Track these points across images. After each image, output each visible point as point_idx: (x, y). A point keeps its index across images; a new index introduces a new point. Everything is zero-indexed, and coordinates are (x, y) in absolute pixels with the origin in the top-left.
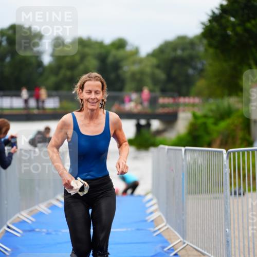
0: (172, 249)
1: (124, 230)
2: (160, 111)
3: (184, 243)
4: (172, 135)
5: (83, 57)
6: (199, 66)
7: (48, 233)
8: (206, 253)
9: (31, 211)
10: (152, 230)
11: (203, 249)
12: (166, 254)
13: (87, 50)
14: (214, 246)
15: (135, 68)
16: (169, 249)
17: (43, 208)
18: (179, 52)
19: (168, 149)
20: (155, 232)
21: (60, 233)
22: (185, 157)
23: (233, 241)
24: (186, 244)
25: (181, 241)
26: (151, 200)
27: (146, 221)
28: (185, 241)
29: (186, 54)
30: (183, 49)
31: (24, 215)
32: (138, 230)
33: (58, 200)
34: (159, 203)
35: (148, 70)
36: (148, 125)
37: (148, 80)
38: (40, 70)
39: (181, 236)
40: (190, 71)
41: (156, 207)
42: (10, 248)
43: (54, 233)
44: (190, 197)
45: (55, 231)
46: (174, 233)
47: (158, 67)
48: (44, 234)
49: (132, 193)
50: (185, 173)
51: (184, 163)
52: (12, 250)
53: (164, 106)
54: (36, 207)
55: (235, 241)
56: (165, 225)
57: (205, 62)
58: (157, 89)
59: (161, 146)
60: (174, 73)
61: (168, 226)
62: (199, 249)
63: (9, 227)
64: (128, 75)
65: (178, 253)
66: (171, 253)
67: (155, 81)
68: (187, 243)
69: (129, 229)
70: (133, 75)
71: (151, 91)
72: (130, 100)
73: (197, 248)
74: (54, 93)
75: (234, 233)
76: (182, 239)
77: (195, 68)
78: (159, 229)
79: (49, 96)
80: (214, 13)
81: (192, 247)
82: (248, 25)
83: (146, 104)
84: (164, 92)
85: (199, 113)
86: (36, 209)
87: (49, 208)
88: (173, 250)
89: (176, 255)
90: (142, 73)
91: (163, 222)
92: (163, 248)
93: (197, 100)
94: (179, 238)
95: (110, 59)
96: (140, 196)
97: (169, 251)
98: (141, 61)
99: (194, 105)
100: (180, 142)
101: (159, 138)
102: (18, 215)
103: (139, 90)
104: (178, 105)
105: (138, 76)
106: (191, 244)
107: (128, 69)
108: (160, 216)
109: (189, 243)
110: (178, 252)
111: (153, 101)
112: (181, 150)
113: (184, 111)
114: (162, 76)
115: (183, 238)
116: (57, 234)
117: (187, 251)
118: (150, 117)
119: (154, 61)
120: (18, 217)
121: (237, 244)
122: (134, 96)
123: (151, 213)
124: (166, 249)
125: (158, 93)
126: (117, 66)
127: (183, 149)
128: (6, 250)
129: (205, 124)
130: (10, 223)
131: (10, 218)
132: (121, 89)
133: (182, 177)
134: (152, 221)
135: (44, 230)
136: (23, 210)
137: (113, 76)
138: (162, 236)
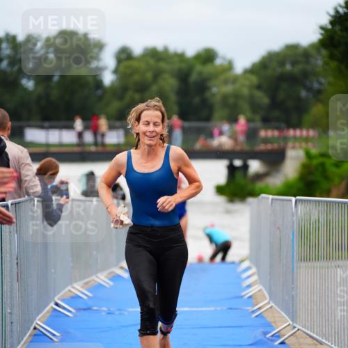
0: (277, 336)
1: (213, 309)
2: (262, 147)
3: (295, 327)
4: (276, 181)
5: (157, 75)
6: (316, 86)
7: (109, 313)
8: (324, 341)
9: (86, 283)
10: (251, 309)
11: (319, 336)
12: (270, 342)
13: (163, 65)
14: (335, 332)
15: (228, 89)
16: (273, 336)
17: (102, 278)
18: (288, 67)
19: (272, 199)
20: (253, 312)
21: (126, 313)
22: (297, 211)
24: (296, 329)
25: (289, 325)
26: (249, 268)
27: (241, 297)
28: (295, 325)
29: (298, 69)
30: (294, 63)
31: (78, 288)
32: (231, 309)
33: (122, 268)
34: (259, 273)
36: (245, 167)
37: (245, 106)
38: (99, 92)
39: (290, 318)
40: (303, 93)
41: (255, 278)
42: (58, 332)
43: (117, 313)
44: (303, 264)
45: (120, 310)
46: (280, 314)
47: (259, 87)
48: (103, 313)
49: (223, 259)
50: (295, 233)
51: (295, 218)
52: (62, 335)
53: (266, 141)
54: (94, 277)
56: (269, 303)
57: (323, 80)
58: (258, 118)
59: (263, 195)
60: (281, 95)
61: (272, 304)
62: (315, 336)
63: (57, 304)
64: (218, 99)
65: (286, 341)
66: (276, 341)
67: (255, 107)
68: (298, 327)
69: (219, 309)
70: (225, 98)
71: (249, 120)
72: (221, 133)
73: (311, 334)
74: (118, 124)
76: (291, 323)
77: (309, 89)
78: (260, 308)
79: (111, 128)
80: (337, 12)
81: (304, 332)
83: (241, 138)
84: (267, 121)
85: (314, 151)
86: (94, 280)
87: (110, 279)
88: (279, 337)
89: (283, 343)
90: (237, 96)
91: (266, 299)
92: (265, 333)
93: (311, 133)
94: (287, 321)
95: (194, 77)
96: (233, 263)
97: (274, 338)
98: (235, 79)
99: (307, 140)
100: (289, 190)
101: (260, 185)
102: (69, 288)
103: (233, 120)
104: (286, 139)
105: (231, 100)
106: (303, 329)
107: (218, 90)
108: (260, 290)
109: (300, 328)
110: (286, 339)
111: (251, 135)
112: (291, 200)
113: (294, 148)
114: (265, 100)
115: (292, 321)
116: (120, 314)
117: (297, 338)
118: (247, 155)
119: (254, 79)
120: (70, 291)
122: (226, 127)
123: (249, 286)
124: (268, 336)
125: (258, 124)
126: (202, 86)
127: (293, 199)
128: (54, 335)
129: (323, 165)
130: (59, 299)
131: (59, 293)
132: (208, 119)
133: (291, 237)
134: (250, 297)
135: (105, 309)
136: (76, 282)
137: (197, 100)
138: (263, 317)
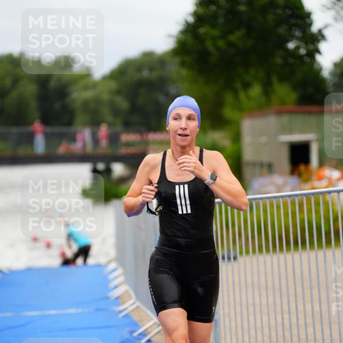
0: (143, 334)
1: (80, 311)
2: (123, 151)
5: (16, 80)
6: (172, 91)
12: (136, 341)
15: (88, 94)
16: (140, 334)
18: (145, 74)
20: (121, 312)
23: (222, 320)
25: (155, 323)
26: (114, 270)
27: (108, 298)
29: (154, 75)
30: (151, 69)
32: (98, 310)
34: (125, 274)
35: (105, 97)
36: (108, 171)
37: (106, 113)
39: (155, 316)
40: (162, 98)
41: (121, 279)
46: (146, 312)
47: (118, 92)
50: (157, 232)
53: (128, 145)
55: (224, 319)
56: (134, 303)
58: (118, 122)
61: (138, 304)
64: (78, 104)
65: (153, 339)
66: (143, 339)
67: (116, 112)
69: (86, 310)
70: (86, 104)
75: (223, 309)
76: (157, 321)
77: (166, 95)
78: (127, 309)
80: (187, 22)
82: (232, 38)
84: (128, 126)
88: (145, 335)
89: (149, 341)
90: (97, 101)
91: (131, 298)
92: (132, 332)
94: (152, 319)
95: (53, 83)
96: (99, 265)
97: (140, 337)
98: (95, 85)
103: (95, 123)
104: (147, 143)
105: (92, 105)
107: (78, 96)
108: (127, 291)
110: (152, 337)
111: (114, 139)
114: (123, 104)
118: (110, 159)
119: (113, 85)
121: (227, 324)
123: (116, 287)
124: (135, 334)
125: (119, 128)
132: (70, 123)
133: (154, 237)
134: (117, 298)
137: (57, 106)
138: (129, 317)
